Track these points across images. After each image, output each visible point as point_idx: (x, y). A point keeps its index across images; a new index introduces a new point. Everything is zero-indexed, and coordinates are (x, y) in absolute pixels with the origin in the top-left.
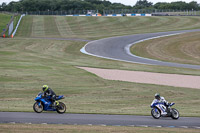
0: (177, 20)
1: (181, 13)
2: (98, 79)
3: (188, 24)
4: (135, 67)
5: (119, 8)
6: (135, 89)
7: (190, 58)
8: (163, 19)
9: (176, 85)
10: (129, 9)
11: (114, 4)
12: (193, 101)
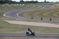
0: (32, 6)
1: (33, 4)
3: (35, 7)
4: (20, 20)
5: (15, 3)
6: (20, 26)
7: (36, 17)
8: (28, 6)
9: (32, 25)
10: (18, 3)
11: (13, 1)
12: (37, 30)
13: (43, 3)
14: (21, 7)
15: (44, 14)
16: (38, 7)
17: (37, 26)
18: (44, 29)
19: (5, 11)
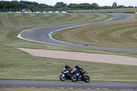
0: (84, 16)
1: (86, 11)
2: (30, 56)
3: (91, 19)
4: (55, 48)
7: (93, 41)
8: (74, 15)
10: (51, 8)
11: (41, 4)
12: (95, 71)
13: (109, 8)
14: (60, 18)
15: (113, 35)
16: (98, 19)
17: (96, 63)
18: (112, 69)
19: (22, 27)
